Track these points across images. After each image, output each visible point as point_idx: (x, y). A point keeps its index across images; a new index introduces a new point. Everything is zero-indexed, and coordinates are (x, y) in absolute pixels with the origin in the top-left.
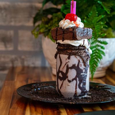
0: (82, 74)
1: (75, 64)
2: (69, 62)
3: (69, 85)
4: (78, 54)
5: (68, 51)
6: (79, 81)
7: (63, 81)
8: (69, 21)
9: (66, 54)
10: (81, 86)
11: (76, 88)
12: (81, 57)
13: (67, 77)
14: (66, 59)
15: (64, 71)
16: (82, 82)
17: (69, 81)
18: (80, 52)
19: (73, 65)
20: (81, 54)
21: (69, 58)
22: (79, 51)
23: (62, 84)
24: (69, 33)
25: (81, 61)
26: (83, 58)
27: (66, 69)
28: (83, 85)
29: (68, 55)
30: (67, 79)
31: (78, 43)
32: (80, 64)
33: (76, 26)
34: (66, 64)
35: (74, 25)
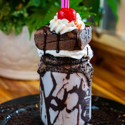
0: (85, 98)
1: (77, 85)
2: (68, 83)
3: (68, 118)
4: (81, 71)
5: (66, 67)
6: (82, 108)
7: (59, 112)
8: (68, 21)
9: (63, 72)
10: (85, 115)
11: (78, 120)
12: (85, 74)
13: (66, 106)
14: (64, 79)
15: (61, 97)
16: (86, 110)
17: (69, 111)
18: (83, 67)
19: (74, 87)
20: (85, 70)
21: (68, 78)
22: (81, 65)
23: (57, 117)
24: (68, 41)
25: (84, 80)
26: (87, 75)
27: (63, 94)
28: (86, 114)
29: (66, 73)
30: (65, 108)
31: (81, 54)
32: (83, 84)
33: (77, 28)
34: (63, 87)
35: (75, 28)
